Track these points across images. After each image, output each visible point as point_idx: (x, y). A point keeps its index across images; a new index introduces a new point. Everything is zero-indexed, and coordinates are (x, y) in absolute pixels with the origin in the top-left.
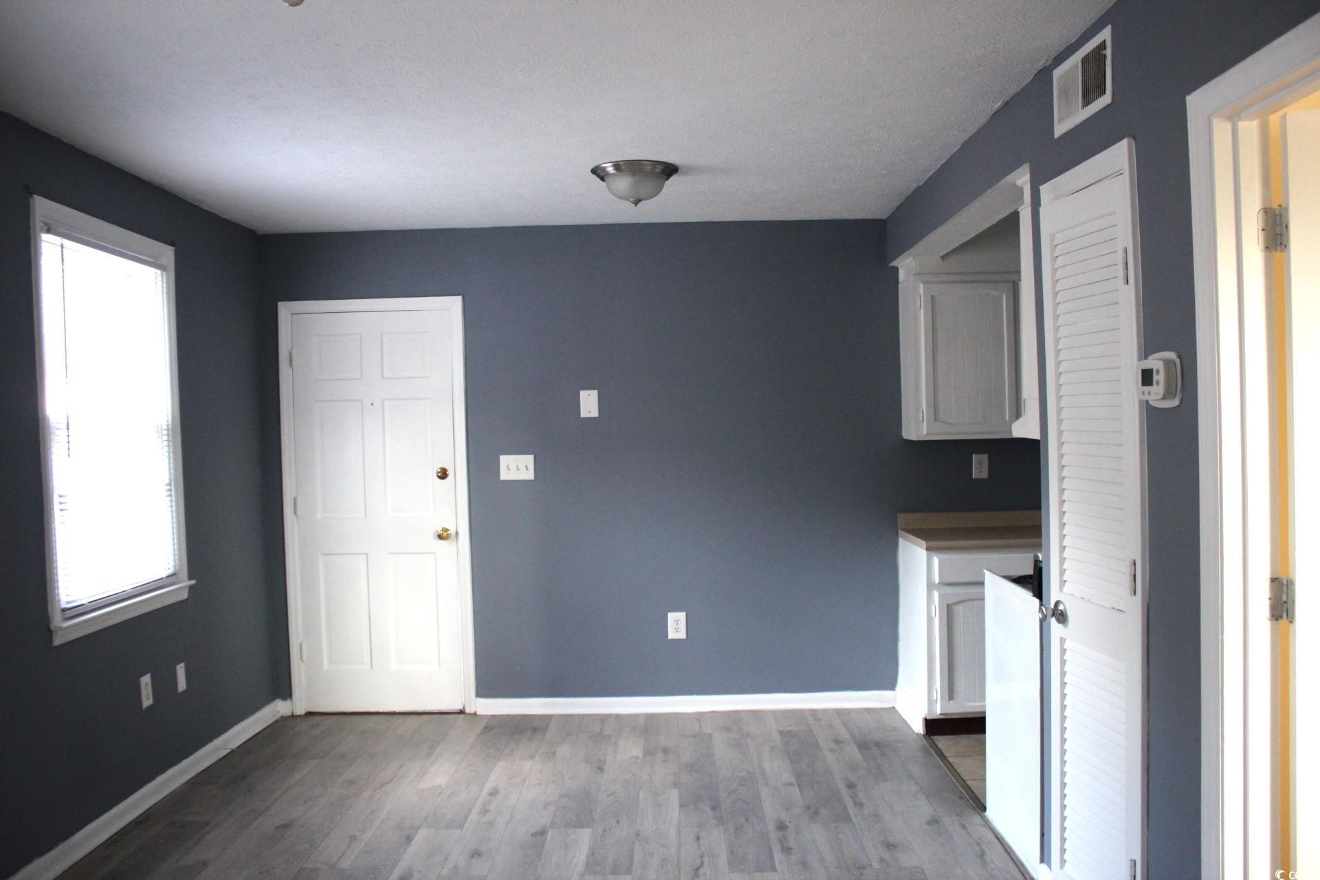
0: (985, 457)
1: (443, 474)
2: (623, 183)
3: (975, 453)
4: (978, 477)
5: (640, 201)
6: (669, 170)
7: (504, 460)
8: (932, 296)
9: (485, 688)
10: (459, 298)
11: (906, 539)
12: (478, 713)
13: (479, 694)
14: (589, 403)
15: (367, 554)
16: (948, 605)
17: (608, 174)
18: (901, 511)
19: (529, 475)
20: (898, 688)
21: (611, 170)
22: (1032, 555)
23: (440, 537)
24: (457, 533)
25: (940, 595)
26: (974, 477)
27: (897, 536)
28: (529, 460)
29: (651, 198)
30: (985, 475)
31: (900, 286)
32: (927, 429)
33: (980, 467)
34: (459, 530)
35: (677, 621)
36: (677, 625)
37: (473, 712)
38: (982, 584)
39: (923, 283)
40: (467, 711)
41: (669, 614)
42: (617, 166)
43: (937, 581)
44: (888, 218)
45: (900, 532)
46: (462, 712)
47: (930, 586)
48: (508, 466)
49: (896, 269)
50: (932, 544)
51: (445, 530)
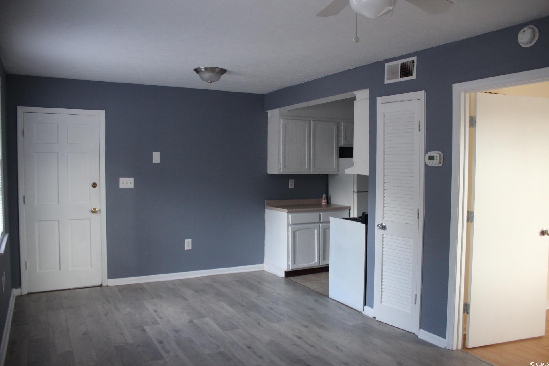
0: (293, 181)
1: (94, 185)
2: (207, 75)
3: (291, 179)
4: (291, 187)
5: (212, 82)
6: (223, 71)
7: (121, 179)
8: (285, 124)
9: (111, 275)
10: (104, 111)
11: (269, 209)
12: (109, 285)
13: (109, 277)
14: (156, 157)
15: (59, 220)
16: (294, 231)
17: (202, 71)
18: (266, 200)
19: (132, 186)
20: (264, 263)
21: (203, 70)
22: (319, 214)
23: (93, 212)
24: (100, 210)
25: (291, 228)
26: (290, 187)
27: (265, 208)
28: (132, 180)
29: (216, 81)
30: (293, 187)
31: (268, 119)
32: (282, 170)
33: (292, 184)
34: (101, 209)
35: (188, 243)
36: (188, 244)
37: (106, 285)
38: (329, 222)
39: (282, 119)
40: (104, 285)
41: (185, 240)
42: (206, 69)
43: (290, 223)
44: (266, 94)
45: (266, 207)
46: (101, 285)
47: (288, 225)
48: (123, 182)
49: (267, 113)
50: (290, 210)
51: (95, 209)
